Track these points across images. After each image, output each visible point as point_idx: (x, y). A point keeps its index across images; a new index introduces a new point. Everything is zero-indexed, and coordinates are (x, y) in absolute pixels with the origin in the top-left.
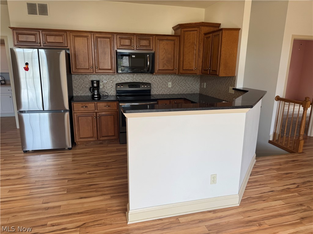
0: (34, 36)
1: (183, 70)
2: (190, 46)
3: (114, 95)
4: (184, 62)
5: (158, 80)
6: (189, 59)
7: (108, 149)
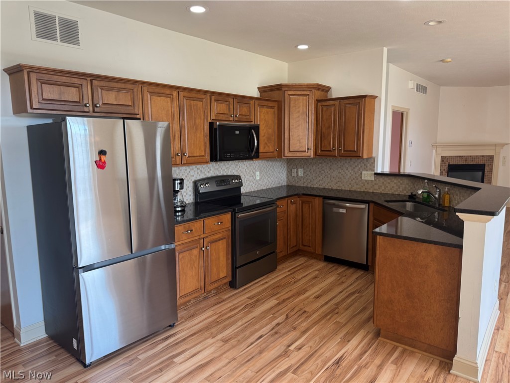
0: (78, 89)
1: (290, 151)
2: (299, 117)
3: (190, 202)
4: (291, 139)
5: (244, 170)
6: (299, 136)
7: (235, 302)
